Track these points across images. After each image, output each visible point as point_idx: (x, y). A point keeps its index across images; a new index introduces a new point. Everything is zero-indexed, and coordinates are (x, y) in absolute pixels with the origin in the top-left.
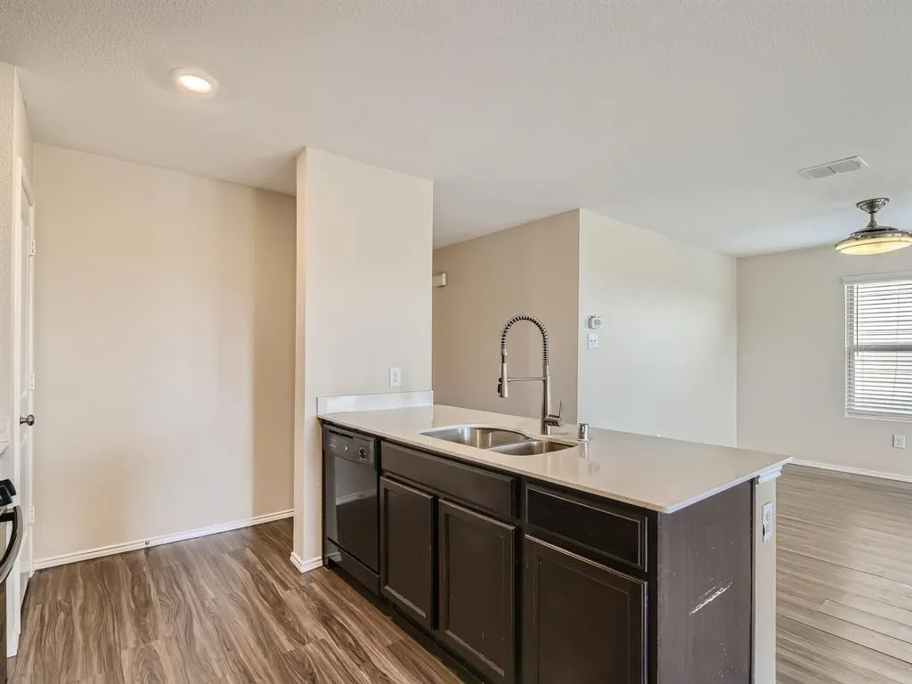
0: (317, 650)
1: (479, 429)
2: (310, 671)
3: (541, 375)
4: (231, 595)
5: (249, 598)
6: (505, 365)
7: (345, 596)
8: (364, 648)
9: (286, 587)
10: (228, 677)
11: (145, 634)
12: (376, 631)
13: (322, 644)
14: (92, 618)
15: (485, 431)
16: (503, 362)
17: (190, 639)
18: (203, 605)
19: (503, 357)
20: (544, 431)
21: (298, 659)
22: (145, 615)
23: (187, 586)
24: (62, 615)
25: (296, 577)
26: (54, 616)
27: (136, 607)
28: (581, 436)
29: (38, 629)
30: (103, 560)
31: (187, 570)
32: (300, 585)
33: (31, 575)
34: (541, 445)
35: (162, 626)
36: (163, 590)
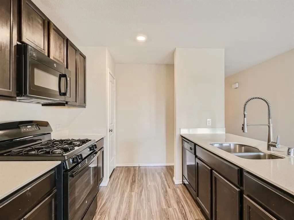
0: (172, 211)
1: (238, 144)
2: (168, 217)
3: (267, 123)
4: (154, 185)
5: (158, 187)
6: (245, 118)
7: (187, 196)
8: (188, 216)
9: (169, 188)
10: (146, 209)
11: (132, 190)
12: (193, 212)
13: (174, 209)
14: (122, 182)
15: (241, 146)
16: (244, 117)
17: (141, 195)
18: (147, 186)
19: (244, 115)
20: (269, 149)
21: (166, 212)
22: (133, 185)
23: (144, 179)
24: (117, 179)
25: (173, 185)
26: (116, 179)
27: (132, 182)
28: (289, 153)
29: (112, 181)
30: (129, 167)
31: (146, 175)
32: (173, 188)
33: (115, 168)
34: (265, 155)
35: (136, 189)
36: (139, 179)
